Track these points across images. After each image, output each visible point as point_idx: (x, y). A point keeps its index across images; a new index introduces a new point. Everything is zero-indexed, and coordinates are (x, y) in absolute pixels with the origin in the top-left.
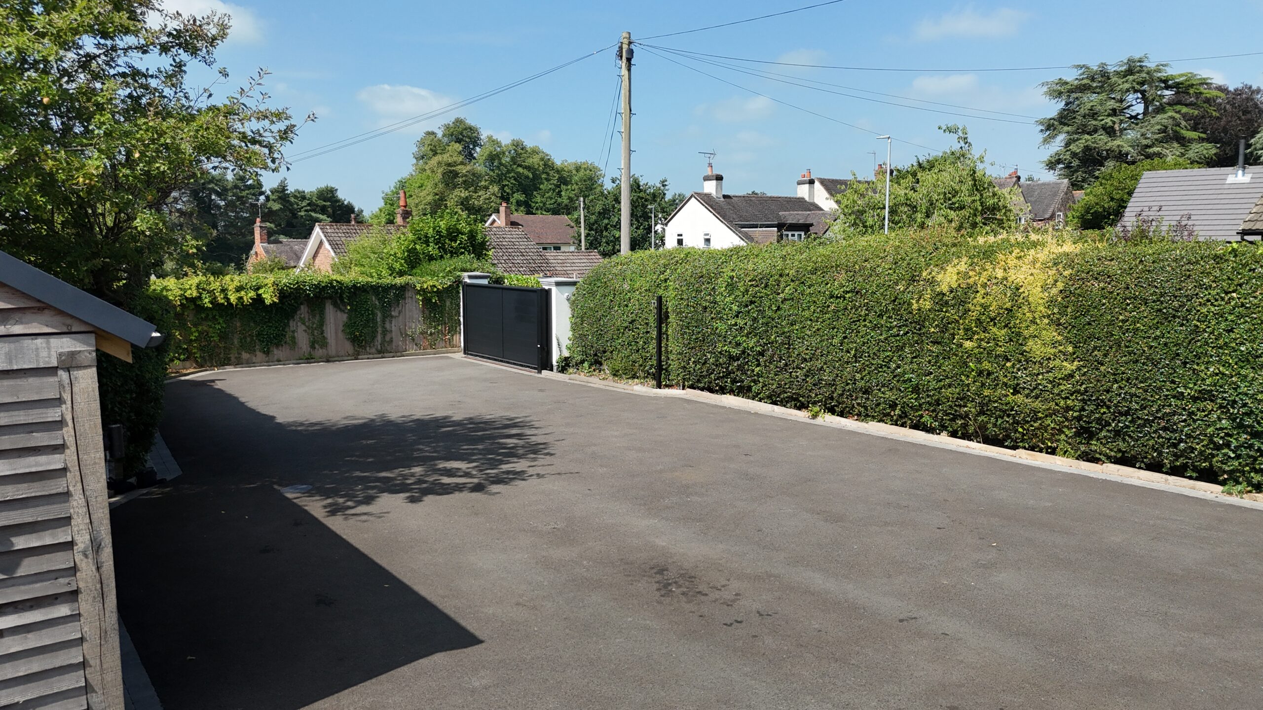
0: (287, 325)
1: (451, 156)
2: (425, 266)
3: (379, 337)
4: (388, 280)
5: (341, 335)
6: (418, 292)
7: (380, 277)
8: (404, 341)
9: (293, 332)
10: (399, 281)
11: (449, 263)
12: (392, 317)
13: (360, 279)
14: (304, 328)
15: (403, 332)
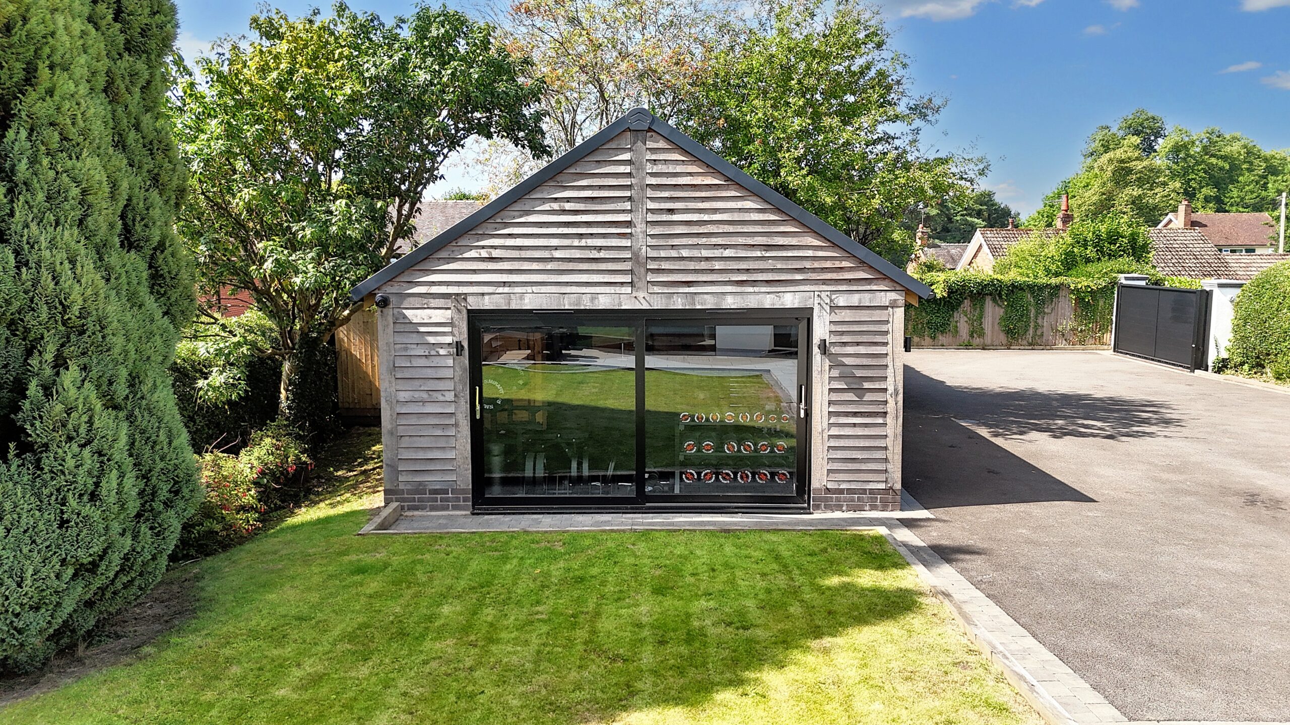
0: (952, 316)
1: (1126, 152)
2: (1082, 268)
3: (1031, 331)
4: (1043, 280)
5: (996, 327)
6: (1072, 292)
7: (1036, 277)
8: (1055, 336)
9: (956, 322)
10: (1054, 281)
11: (1107, 265)
12: (1045, 313)
13: (1018, 279)
14: (966, 319)
15: (1054, 327)
